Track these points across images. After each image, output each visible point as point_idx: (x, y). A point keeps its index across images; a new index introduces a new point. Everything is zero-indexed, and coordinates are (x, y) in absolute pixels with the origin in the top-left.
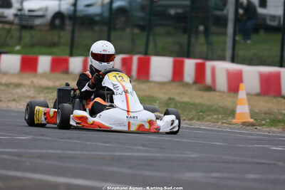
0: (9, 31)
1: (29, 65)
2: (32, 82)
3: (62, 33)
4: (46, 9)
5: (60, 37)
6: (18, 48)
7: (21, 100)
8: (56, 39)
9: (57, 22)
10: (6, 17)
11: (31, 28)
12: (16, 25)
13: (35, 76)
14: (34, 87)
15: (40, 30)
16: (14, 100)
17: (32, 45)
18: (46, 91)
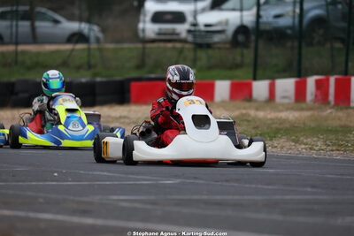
0: (181, 51)
3: (245, 51)
4: (227, 22)
5: (242, 56)
8: (238, 59)
9: (241, 38)
10: (178, 34)
11: (209, 46)
12: (190, 43)
15: (220, 48)
17: (210, 68)
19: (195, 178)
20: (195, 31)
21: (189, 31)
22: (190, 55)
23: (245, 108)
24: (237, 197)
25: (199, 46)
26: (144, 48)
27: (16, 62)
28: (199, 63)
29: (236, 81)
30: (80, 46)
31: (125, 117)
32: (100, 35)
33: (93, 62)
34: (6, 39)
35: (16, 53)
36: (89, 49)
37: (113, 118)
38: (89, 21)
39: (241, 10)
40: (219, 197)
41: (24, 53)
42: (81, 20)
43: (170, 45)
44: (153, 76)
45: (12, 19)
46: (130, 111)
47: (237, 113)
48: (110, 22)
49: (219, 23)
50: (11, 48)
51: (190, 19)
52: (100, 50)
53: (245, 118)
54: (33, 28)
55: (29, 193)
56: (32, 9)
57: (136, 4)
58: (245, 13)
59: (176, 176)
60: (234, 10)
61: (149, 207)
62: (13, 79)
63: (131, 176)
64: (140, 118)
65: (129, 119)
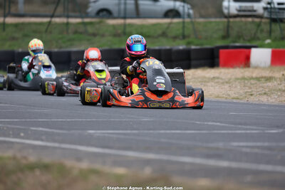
20: (271, 8)
21: (265, 9)
22: (266, 28)
25: (274, 20)
26: (229, 22)
27: (124, 33)
28: (273, 34)
30: (176, 20)
31: (218, 78)
32: (191, 12)
33: (186, 33)
34: (115, 14)
35: (125, 25)
36: (184, 23)
41: (131, 25)
43: (250, 19)
44: (237, 44)
50: (120, 21)
52: (192, 22)
54: (137, 5)
55: (163, 140)
63: (240, 126)
64: (230, 79)
65: (222, 79)
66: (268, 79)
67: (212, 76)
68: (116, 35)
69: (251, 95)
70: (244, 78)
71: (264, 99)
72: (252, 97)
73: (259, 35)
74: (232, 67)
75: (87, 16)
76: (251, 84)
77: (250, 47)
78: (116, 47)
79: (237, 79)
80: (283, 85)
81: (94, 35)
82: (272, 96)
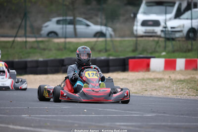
0: (158, 42)
1: (170, 65)
2: (170, 77)
3: (194, 42)
4: (183, 26)
5: (192, 45)
6: (164, 53)
7: (160, 89)
8: (190, 46)
9: (191, 35)
10: (156, 33)
11: (173, 39)
12: (163, 38)
13: (173, 73)
14: (171, 80)
15: (179, 41)
16: (155, 90)
17: (174, 52)
18: (178, 83)
19: (164, 113)
20: (165, 31)
21: (162, 31)
22: (162, 44)
23: (193, 74)
24: (187, 124)
25: (168, 39)
26: (137, 40)
27: (65, 48)
28: (168, 49)
29: (188, 59)
30: (101, 39)
31: (125, 79)
32: (112, 33)
33: (108, 48)
34: (60, 35)
35: (65, 43)
36: (106, 41)
37: (119, 79)
38: (106, 25)
39: (192, 19)
40: (177, 124)
41: (70, 43)
42: (101, 24)
43: (151, 39)
44: (141, 56)
45: (63, 24)
46: (128, 75)
47: (189, 77)
48: (118, 26)
49: (179, 26)
50: (62, 40)
51: (162, 24)
52: (112, 41)
53: (193, 79)
54: (75, 29)
55: (70, 121)
56: (74, 18)
57: (132, 15)
58: (193, 21)
59: (154, 112)
60: (187, 19)
61: (137, 129)
62: (63, 57)
63: (128, 112)
64: (134, 80)
65: (128, 79)
66: (159, 80)
67: (122, 78)
68: (59, 50)
69: (146, 90)
70: (143, 79)
71: (154, 93)
72: (146, 92)
73: (157, 49)
74: (137, 71)
75: (41, 36)
76: (147, 83)
77: (150, 58)
78: (59, 58)
79: (138, 79)
80: (168, 84)
81: (44, 49)
82: (161, 91)
